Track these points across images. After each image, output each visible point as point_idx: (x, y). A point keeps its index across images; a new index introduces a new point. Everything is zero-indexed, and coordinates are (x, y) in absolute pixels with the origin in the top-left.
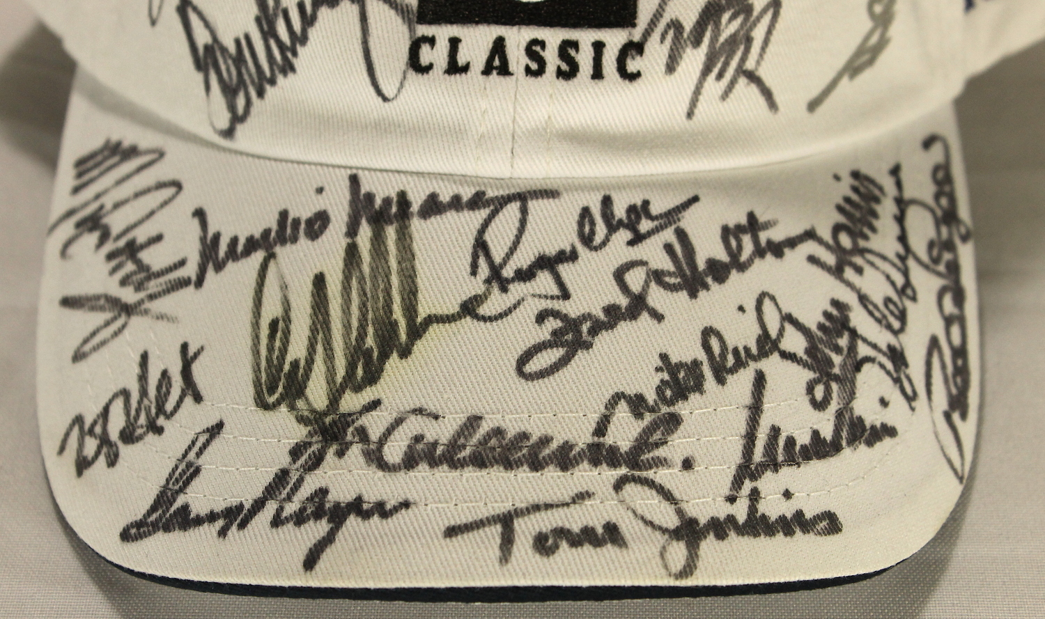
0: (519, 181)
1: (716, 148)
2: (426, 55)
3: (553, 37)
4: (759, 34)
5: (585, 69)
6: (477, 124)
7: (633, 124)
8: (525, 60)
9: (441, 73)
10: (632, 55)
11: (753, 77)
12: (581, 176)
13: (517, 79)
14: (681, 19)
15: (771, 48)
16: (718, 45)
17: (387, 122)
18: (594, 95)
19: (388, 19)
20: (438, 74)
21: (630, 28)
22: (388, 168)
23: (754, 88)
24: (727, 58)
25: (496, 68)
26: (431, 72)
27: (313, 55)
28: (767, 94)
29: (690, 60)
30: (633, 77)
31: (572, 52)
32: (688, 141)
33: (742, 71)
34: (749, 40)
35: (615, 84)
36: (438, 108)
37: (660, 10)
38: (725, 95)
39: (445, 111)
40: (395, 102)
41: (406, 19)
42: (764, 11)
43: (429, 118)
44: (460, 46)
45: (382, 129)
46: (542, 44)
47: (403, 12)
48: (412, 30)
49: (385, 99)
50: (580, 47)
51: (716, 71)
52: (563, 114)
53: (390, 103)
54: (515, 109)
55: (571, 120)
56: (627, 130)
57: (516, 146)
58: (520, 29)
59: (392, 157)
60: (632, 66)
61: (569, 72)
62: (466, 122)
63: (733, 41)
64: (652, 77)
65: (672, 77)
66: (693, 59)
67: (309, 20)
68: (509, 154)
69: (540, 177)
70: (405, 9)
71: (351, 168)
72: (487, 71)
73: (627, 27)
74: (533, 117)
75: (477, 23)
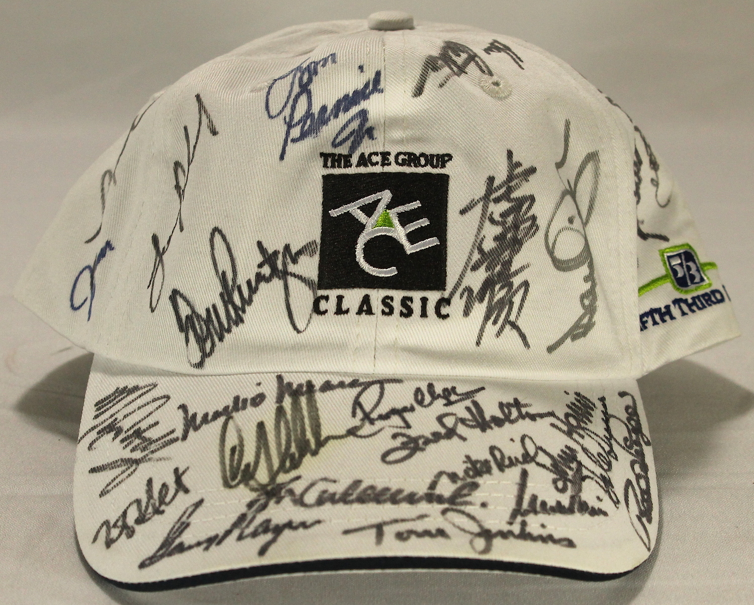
0: (378, 375)
1: (494, 363)
2: (323, 305)
3: (398, 295)
4: (517, 300)
5: (417, 312)
6: (354, 342)
7: (445, 346)
8: (381, 307)
9: (332, 314)
10: (443, 305)
11: (514, 326)
12: (415, 373)
13: (377, 317)
14: (472, 286)
15: (523, 311)
16: (493, 303)
17: (299, 346)
18: (422, 326)
19: (301, 287)
20: (331, 315)
21: (442, 291)
22: (300, 370)
23: (515, 333)
24: (499, 312)
25: (365, 311)
26: (326, 314)
27: (255, 311)
28: (523, 337)
29: (477, 309)
30: (446, 317)
31: (409, 303)
32: (477, 358)
33: (507, 321)
34: (511, 304)
35: (434, 320)
36: (330, 334)
37: (459, 282)
38: (499, 334)
39: (334, 335)
40: (304, 333)
41: (311, 287)
42: (520, 287)
43: (325, 341)
44: (344, 300)
45: (296, 348)
46: (392, 299)
47: (309, 284)
48: (314, 293)
49: (299, 332)
50: (414, 300)
51: (493, 318)
52: (404, 337)
53: (301, 334)
54: (376, 332)
55: (408, 341)
56: (441, 349)
57: (377, 354)
58: (378, 290)
59: (303, 363)
60: (444, 311)
61: (407, 313)
62: (347, 341)
63: (502, 302)
64: (456, 317)
65: (467, 319)
66: (480, 310)
67: (253, 290)
68: (373, 358)
69: (391, 373)
70: (311, 282)
71: (277, 372)
72: (359, 312)
73: (441, 290)
74: (386, 338)
75: (353, 287)
